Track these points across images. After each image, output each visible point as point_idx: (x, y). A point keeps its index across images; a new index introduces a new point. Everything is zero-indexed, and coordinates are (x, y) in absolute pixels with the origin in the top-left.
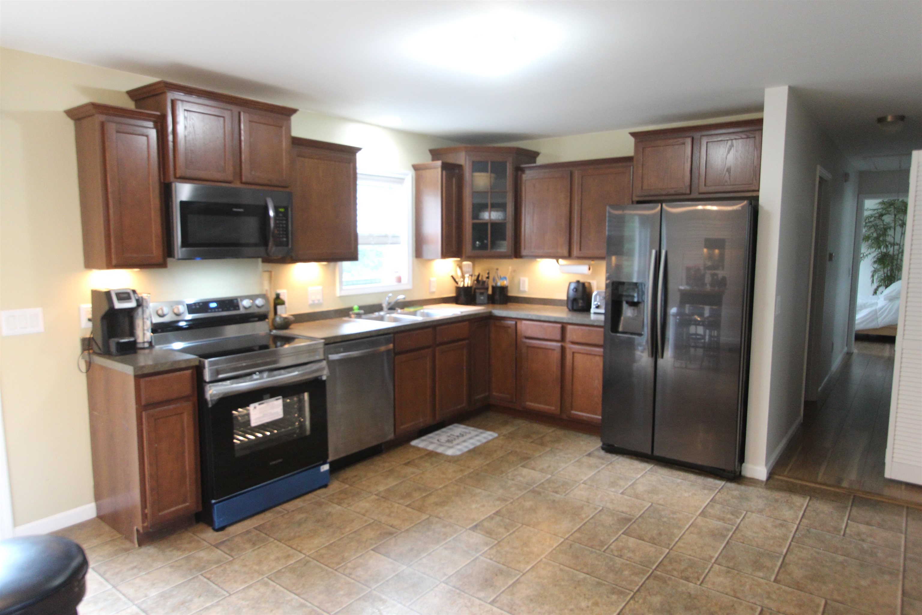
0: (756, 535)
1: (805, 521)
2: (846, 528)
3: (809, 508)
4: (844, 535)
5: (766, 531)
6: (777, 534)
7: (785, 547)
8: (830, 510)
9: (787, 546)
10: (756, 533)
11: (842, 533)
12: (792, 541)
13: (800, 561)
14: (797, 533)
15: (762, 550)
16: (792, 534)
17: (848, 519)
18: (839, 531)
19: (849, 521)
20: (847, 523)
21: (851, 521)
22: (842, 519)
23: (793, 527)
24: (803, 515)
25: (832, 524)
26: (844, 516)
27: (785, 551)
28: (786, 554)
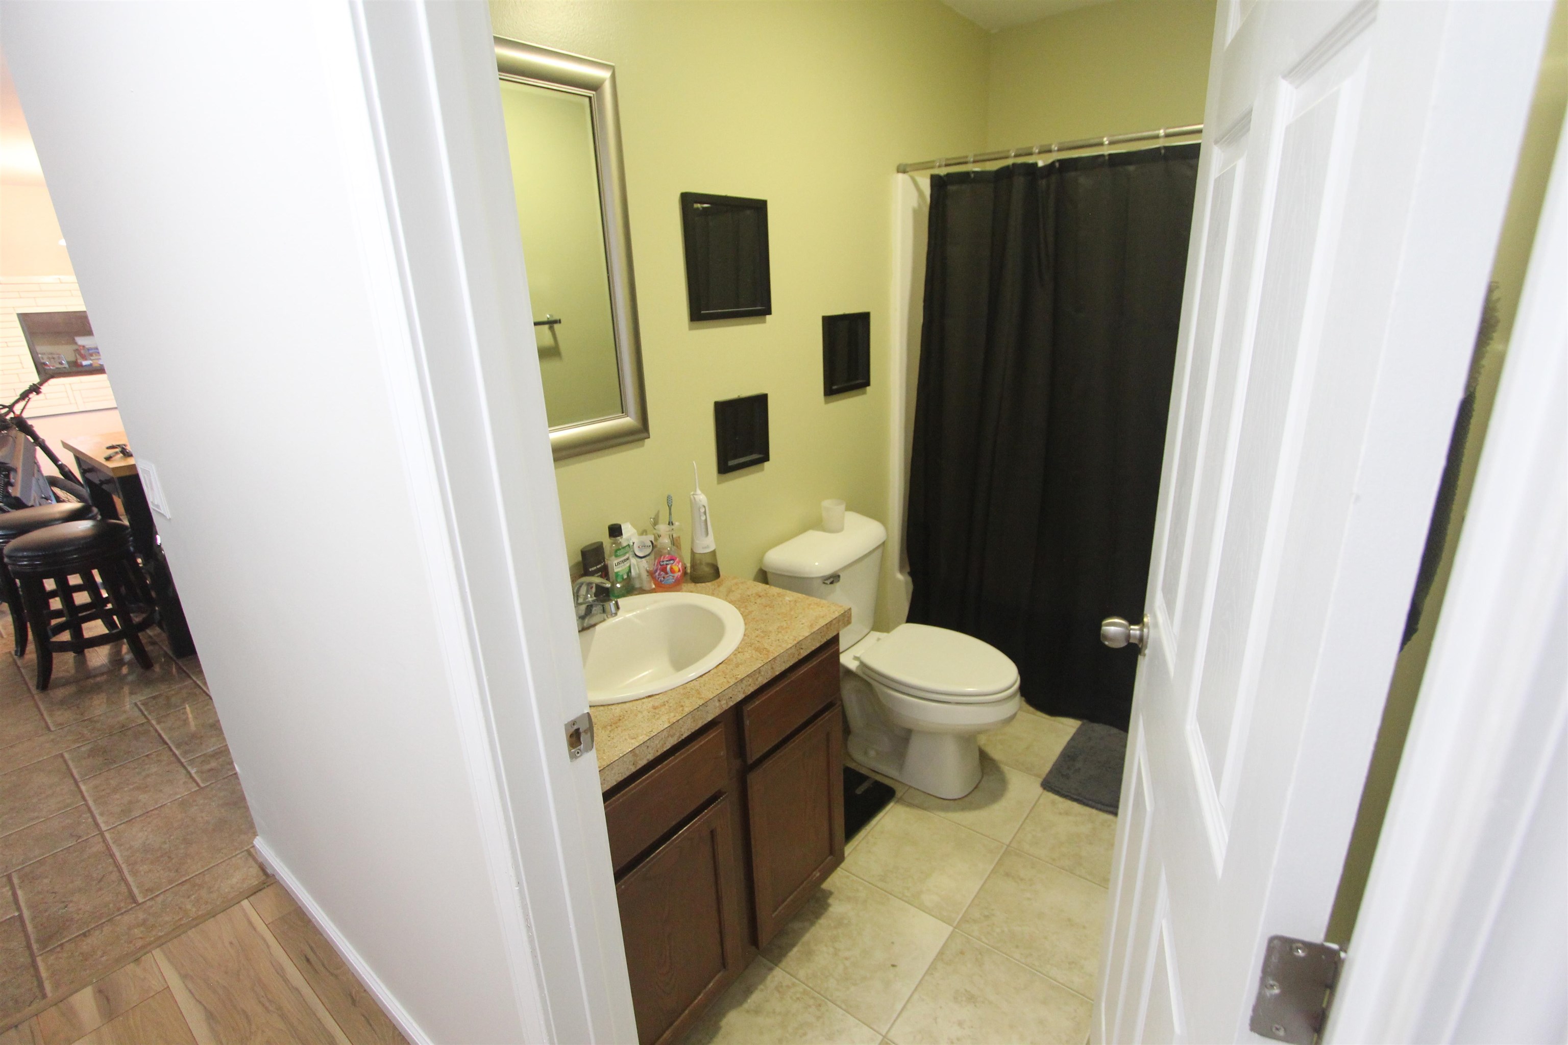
0: (144, 774)
1: (99, 847)
2: (15, 895)
3: (115, 876)
4: (9, 878)
5: (138, 788)
6: (118, 796)
7: (88, 791)
8: (72, 908)
9: (86, 794)
10: (148, 776)
11: (16, 881)
12: (87, 805)
13: (49, 792)
14: (90, 820)
15: (112, 767)
16: (96, 813)
17: (21, 917)
18: (22, 879)
19: (17, 914)
20: (19, 908)
21: (13, 917)
22: (32, 906)
23: (106, 823)
24: (112, 856)
25: (46, 881)
26: (34, 918)
27: (83, 788)
28: (78, 787)
